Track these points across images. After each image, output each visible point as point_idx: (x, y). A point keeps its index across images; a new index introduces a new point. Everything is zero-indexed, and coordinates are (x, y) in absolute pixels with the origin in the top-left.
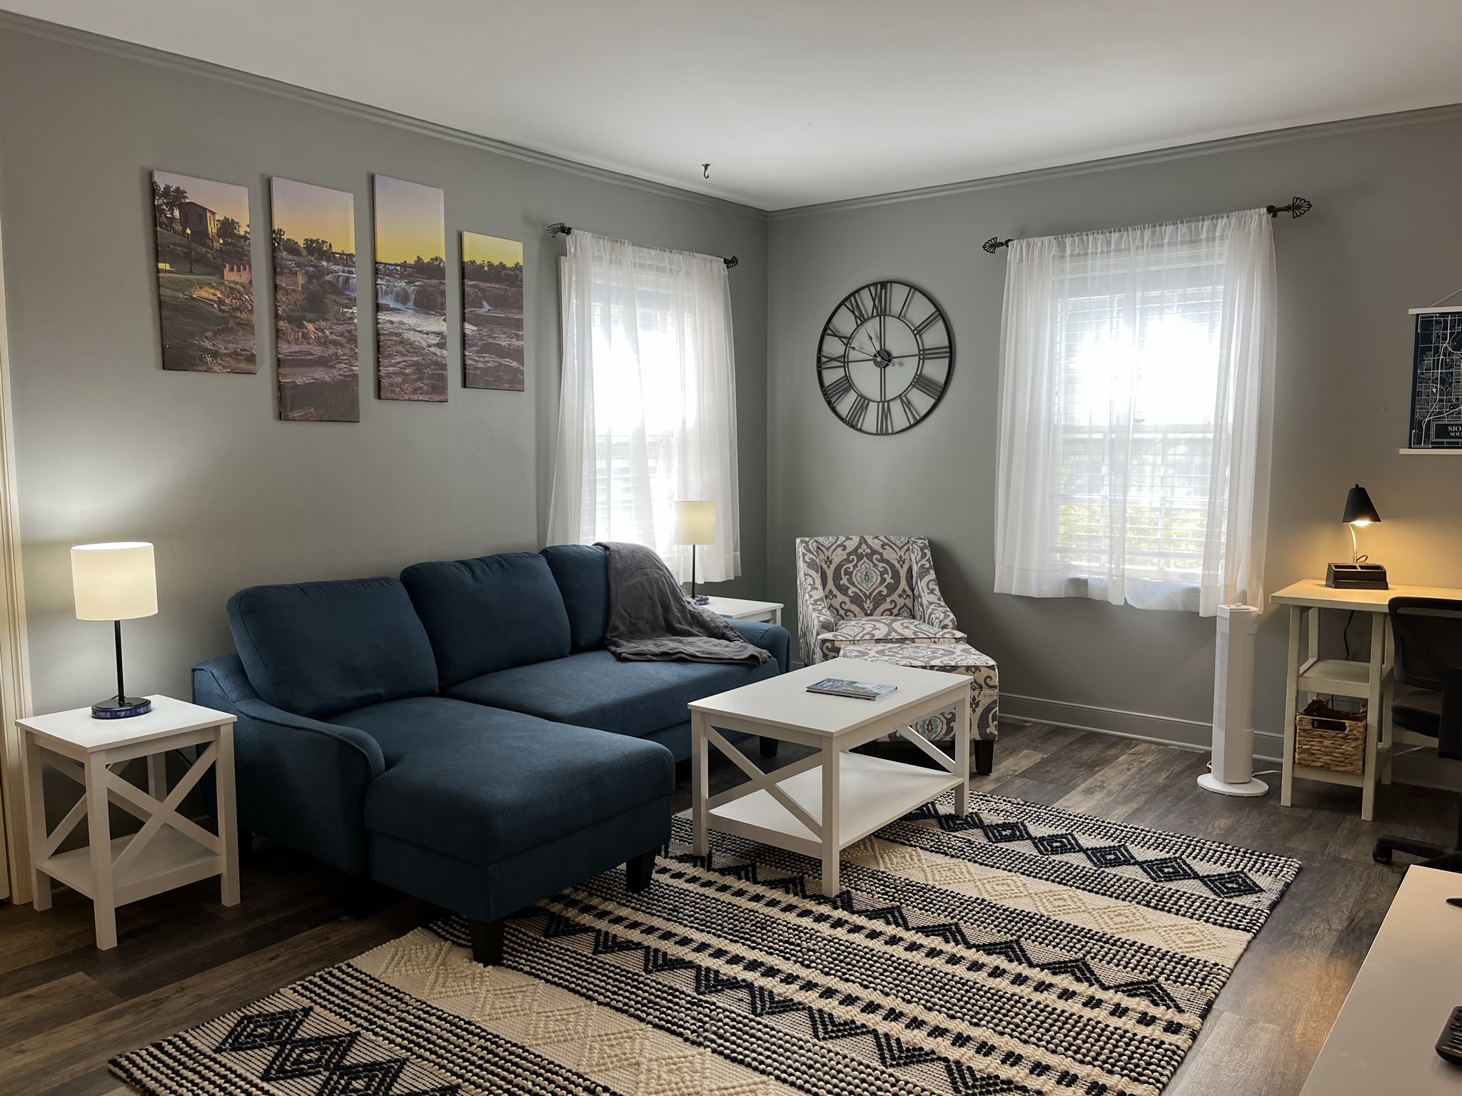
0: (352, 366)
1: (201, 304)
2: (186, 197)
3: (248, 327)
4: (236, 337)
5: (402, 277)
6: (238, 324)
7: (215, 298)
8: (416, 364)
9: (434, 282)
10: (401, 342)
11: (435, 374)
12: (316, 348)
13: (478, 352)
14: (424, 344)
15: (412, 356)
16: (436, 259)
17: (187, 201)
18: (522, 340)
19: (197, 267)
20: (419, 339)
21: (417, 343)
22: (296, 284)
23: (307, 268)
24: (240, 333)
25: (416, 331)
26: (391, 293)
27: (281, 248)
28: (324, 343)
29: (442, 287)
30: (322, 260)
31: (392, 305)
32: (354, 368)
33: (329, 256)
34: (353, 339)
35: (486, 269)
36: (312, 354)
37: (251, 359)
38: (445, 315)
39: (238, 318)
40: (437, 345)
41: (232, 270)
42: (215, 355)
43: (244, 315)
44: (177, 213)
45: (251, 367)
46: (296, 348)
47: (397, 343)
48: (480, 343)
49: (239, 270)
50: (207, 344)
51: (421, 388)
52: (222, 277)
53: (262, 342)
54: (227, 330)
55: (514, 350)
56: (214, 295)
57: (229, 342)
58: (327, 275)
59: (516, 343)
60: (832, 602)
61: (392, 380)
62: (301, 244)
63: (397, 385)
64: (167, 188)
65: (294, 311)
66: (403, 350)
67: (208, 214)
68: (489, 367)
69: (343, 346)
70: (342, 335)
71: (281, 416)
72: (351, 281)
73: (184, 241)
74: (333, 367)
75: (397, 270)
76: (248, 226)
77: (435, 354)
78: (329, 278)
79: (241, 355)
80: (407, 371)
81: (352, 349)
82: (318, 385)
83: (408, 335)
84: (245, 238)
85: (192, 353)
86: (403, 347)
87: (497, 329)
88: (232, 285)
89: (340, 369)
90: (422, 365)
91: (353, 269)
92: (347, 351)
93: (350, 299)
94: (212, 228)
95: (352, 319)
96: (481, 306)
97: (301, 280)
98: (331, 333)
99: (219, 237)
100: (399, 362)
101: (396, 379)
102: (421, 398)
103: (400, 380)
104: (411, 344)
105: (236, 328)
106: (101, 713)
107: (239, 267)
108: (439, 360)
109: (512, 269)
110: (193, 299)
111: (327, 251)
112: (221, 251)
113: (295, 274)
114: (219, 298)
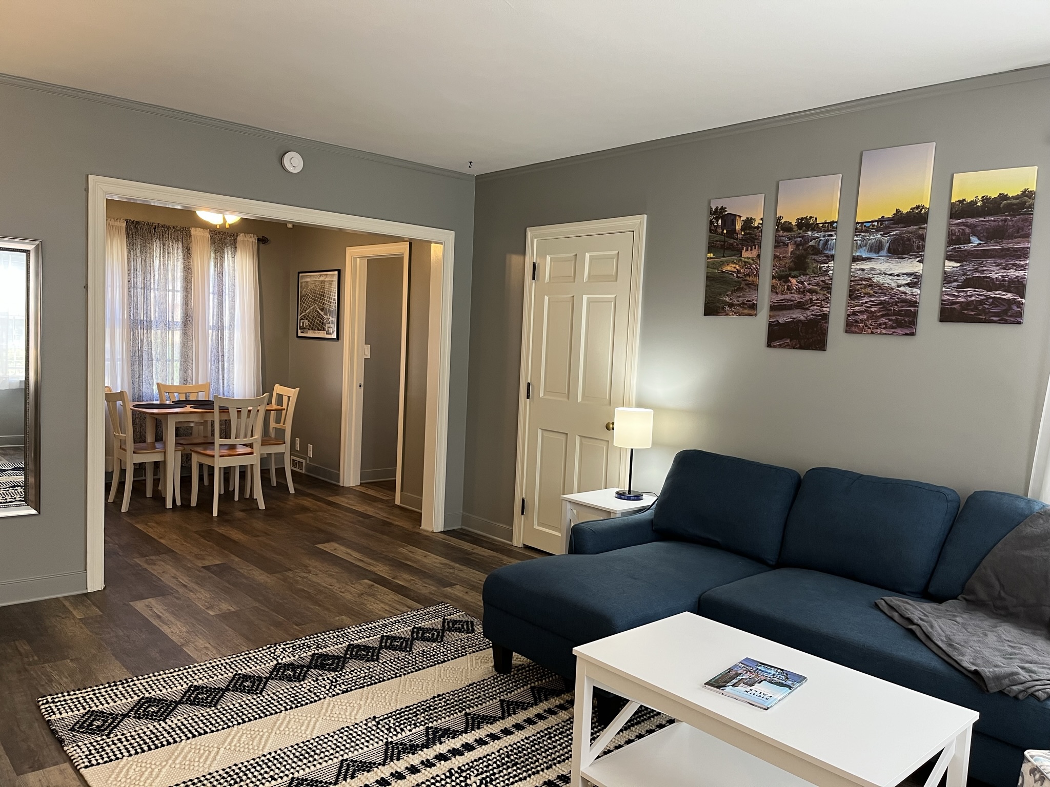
0: (823, 307)
1: (727, 275)
2: (726, 211)
3: (754, 286)
4: (744, 293)
5: (877, 231)
6: (746, 285)
7: (735, 270)
8: (881, 303)
9: (912, 228)
10: (871, 286)
11: (902, 311)
12: (796, 296)
13: (958, 287)
14: (893, 285)
15: (879, 297)
16: (918, 207)
17: (726, 213)
18: (1025, 269)
19: (728, 252)
20: (888, 281)
21: (887, 285)
22: (787, 252)
23: (796, 239)
24: (747, 290)
25: (886, 274)
26: (866, 246)
27: (779, 229)
28: (802, 292)
29: (921, 232)
30: (808, 231)
32: (824, 309)
33: (815, 227)
34: (828, 288)
35: (979, 204)
36: (792, 301)
37: (753, 307)
38: (921, 256)
39: (747, 281)
40: (908, 285)
41: (747, 250)
42: (731, 305)
43: (750, 279)
44: (720, 222)
45: (751, 312)
46: (782, 297)
47: (865, 287)
48: (962, 278)
49: (751, 250)
50: (727, 299)
51: (885, 323)
52: (741, 256)
53: (764, 297)
54: (740, 289)
55: (1011, 281)
56: (735, 268)
57: (740, 297)
58: (811, 241)
59: (1013, 273)
61: (857, 317)
62: (794, 223)
63: (862, 321)
64: (717, 208)
65: (783, 271)
66: (871, 292)
67: (737, 218)
68: (972, 301)
69: (817, 293)
70: (817, 284)
71: (769, 346)
72: (830, 242)
73: (722, 238)
74: (807, 309)
75: (873, 226)
76: (761, 219)
77: (905, 293)
78: (812, 243)
79: (746, 304)
80: (872, 309)
82: (796, 322)
84: (758, 228)
85: (718, 305)
86: (871, 289)
87: (988, 262)
88: (746, 260)
89: (813, 311)
90: (889, 303)
91: (833, 233)
92: (820, 296)
93: (828, 257)
94: (738, 226)
95: (827, 271)
96: (969, 242)
97: (791, 248)
98: (809, 284)
99: (742, 231)
100: (866, 302)
101: (861, 317)
102: (884, 331)
103: (865, 317)
104: (880, 286)
105: (745, 287)
107: (752, 248)
108: (908, 297)
109: (1017, 197)
110: (723, 272)
111: (813, 224)
112: (742, 239)
113: (787, 245)
114: (737, 269)
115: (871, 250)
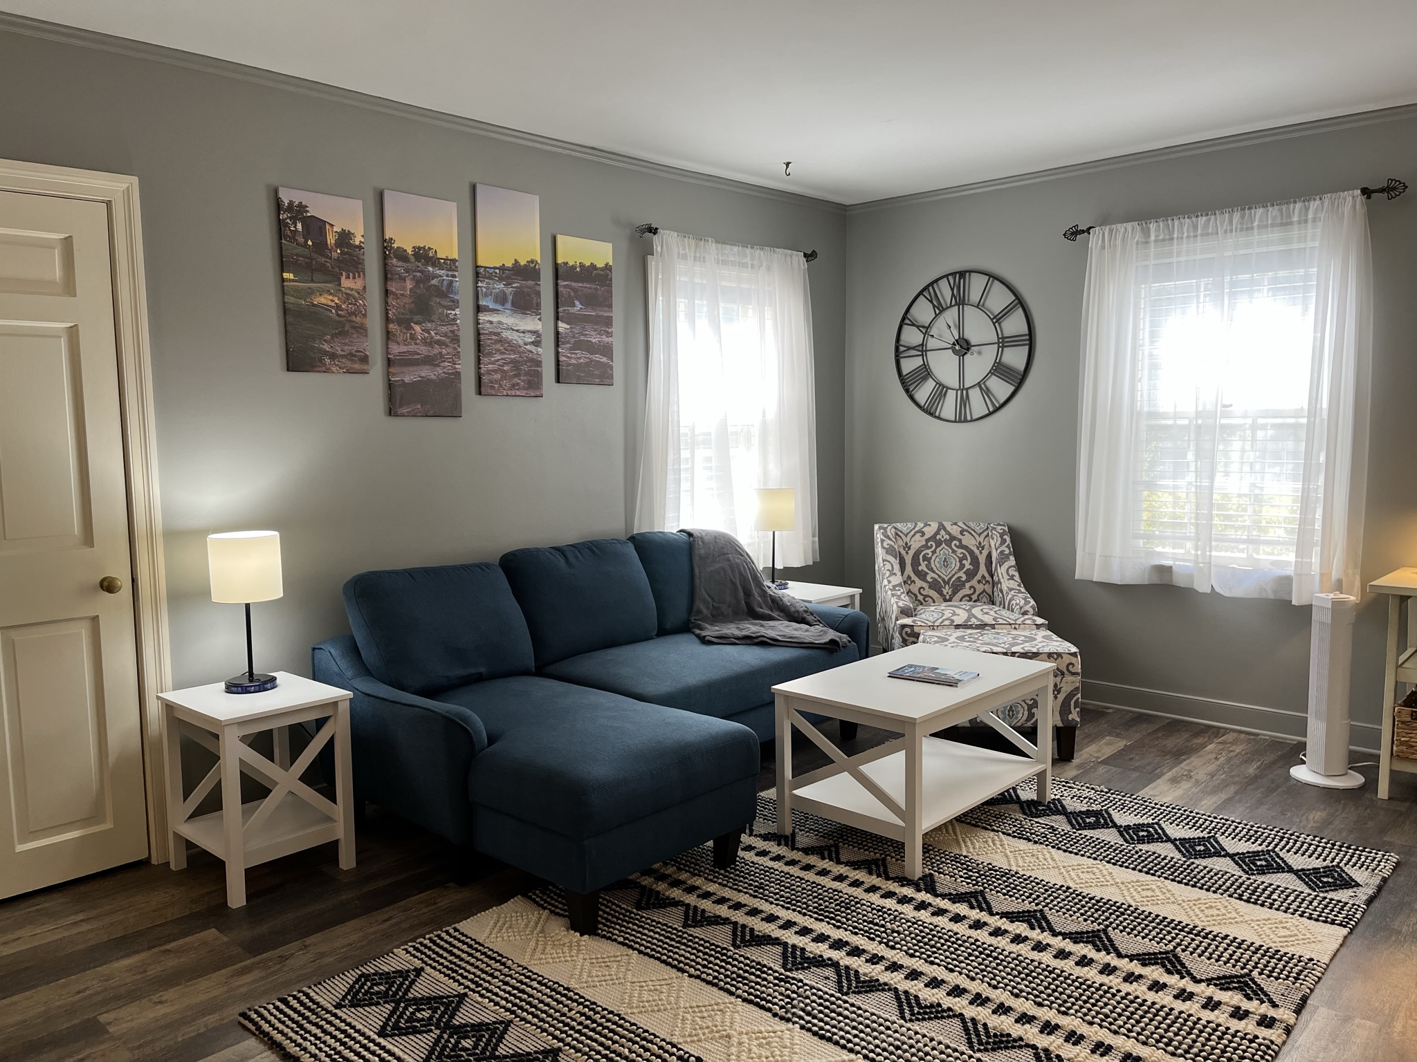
0: (455, 364)
1: (321, 310)
2: (307, 211)
3: (362, 330)
4: (351, 339)
5: (501, 279)
6: (353, 327)
7: (333, 304)
8: (513, 361)
9: (530, 283)
10: (501, 341)
11: (531, 370)
12: (422, 348)
13: (571, 349)
14: (521, 342)
15: (510, 354)
16: (532, 261)
17: (309, 214)
18: (612, 336)
19: (317, 276)
20: (516, 337)
21: (515, 342)
22: (404, 289)
23: (415, 274)
24: (355, 336)
25: (513, 330)
26: (491, 295)
27: (392, 255)
28: (430, 343)
29: (537, 288)
30: (428, 265)
31: (492, 306)
32: (457, 366)
33: (434, 261)
34: (456, 339)
36: (419, 354)
37: (365, 359)
38: (540, 314)
39: (353, 322)
40: (533, 343)
41: (348, 277)
42: (333, 356)
43: (358, 319)
44: (299, 226)
45: (364, 367)
46: (405, 349)
47: (497, 342)
48: (572, 340)
49: (354, 278)
50: (326, 347)
51: (518, 384)
52: (339, 285)
53: (374, 345)
54: (343, 334)
55: (605, 346)
56: (332, 301)
57: (345, 344)
58: (433, 279)
59: (605, 339)
60: (911, 587)
61: (491, 377)
62: (410, 251)
63: (496, 382)
64: (291, 203)
65: (403, 314)
66: (502, 348)
67: (327, 226)
68: (581, 363)
69: (447, 346)
70: (446, 335)
71: (391, 412)
72: (454, 284)
73: (307, 252)
74: (438, 365)
75: (496, 273)
76: (363, 236)
77: (531, 352)
78: (434, 282)
79: (355, 356)
80: (505, 368)
81: (455, 348)
82: (425, 382)
83: (507, 334)
84: (360, 247)
85: (312, 354)
86: (502, 345)
87: (588, 326)
88: (348, 291)
89: (444, 367)
90: (519, 362)
91: (456, 273)
92: (450, 350)
93: (453, 301)
94: (331, 239)
95: (455, 320)
96: (574, 305)
97: (409, 284)
98: (436, 334)
99: (337, 247)
100: (498, 360)
101: (495, 376)
102: (518, 393)
103: (499, 376)
104: (509, 342)
105: (351, 331)
106: (234, 688)
107: (354, 275)
108: (535, 357)
109: (602, 269)
110: (314, 305)
111: (432, 257)
112: (338, 260)
113: (404, 280)
114: (336, 304)
115: (496, 301)
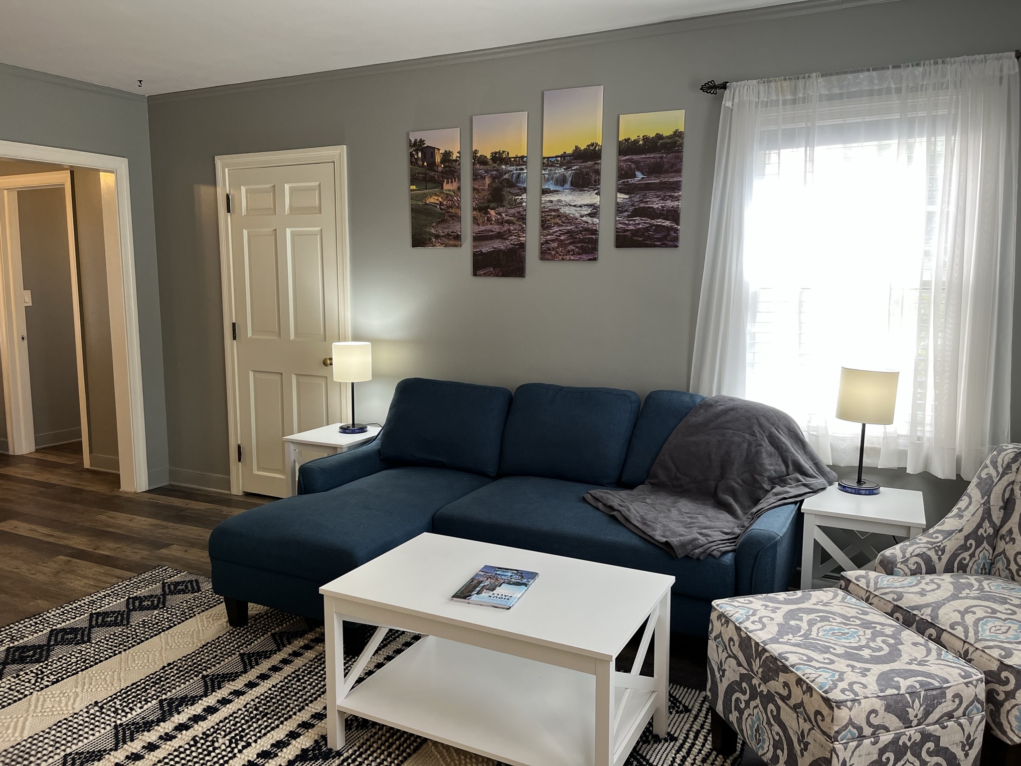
0: (520, 237)
1: (431, 207)
2: (425, 144)
3: (457, 218)
4: (449, 225)
5: (561, 166)
6: (450, 216)
7: (438, 202)
8: (568, 232)
9: (590, 163)
10: (559, 216)
11: (586, 238)
12: (496, 227)
13: (629, 216)
14: (577, 215)
15: (567, 226)
16: (592, 145)
17: (425, 145)
18: (678, 200)
19: (430, 185)
20: (573, 212)
21: (572, 215)
22: (484, 185)
23: (492, 173)
24: (451, 222)
25: (571, 205)
26: (552, 179)
27: (476, 162)
28: (501, 223)
29: (596, 167)
30: (502, 165)
31: (552, 188)
32: (521, 239)
33: (507, 161)
34: (522, 218)
35: (641, 143)
36: (493, 231)
37: (458, 238)
38: (598, 189)
39: (450, 212)
40: (589, 215)
41: (448, 183)
42: (437, 237)
43: (453, 211)
44: (420, 154)
45: (457, 243)
46: (483, 228)
47: (555, 217)
48: (631, 209)
49: (452, 182)
50: (433, 231)
51: (573, 250)
52: (442, 188)
53: (467, 227)
54: (444, 221)
55: (669, 211)
56: (438, 200)
57: (445, 228)
58: (505, 174)
59: (670, 204)
61: (549, 245)
62: (489, 157)
63: (553, 249)
64: (416, 140)
65: (482, 203)
66: (560, 222)
67: (436, 151)
68: (640, 228)
69: (514, 224)
70: (514, 216)
71: (475, 274)
72: (521, 176)
73: (423, 170)
74: (506, 239)
75: (558, 161)
76: (459, 152)
77: (587, 222)
78: (506, 176)
79: (451, 235)
80: (562, 238)
81: (520, 225)
82: (497, 252)
83: (565, 210)
84: (456, 161)
85: (425, 237)
86: (560, 220)
87: (651, 194)
88: (448, 192)
89: (511, 240)
90: (574, 232)
91: (524, 167)
92: (517, 227)
93: (521, 189)
94: (438, 159)
95: (521, 203)
96: (635, 176)
97: (488, 181)
98: (506, 215)
99: (441, 164)
100: (556, 232)
101: (553, 245)
102: (572, 258)
103: (556, 245)
104: (566, 216)
105: (449, 219)
107: (452, 180)
108: (590, 226)
109: (669, 137)
110: (427, 204)
111: (505, 158)
112: (442, 172)
113: (484, 178)
114: (440, 201)
115: (556, 184)
